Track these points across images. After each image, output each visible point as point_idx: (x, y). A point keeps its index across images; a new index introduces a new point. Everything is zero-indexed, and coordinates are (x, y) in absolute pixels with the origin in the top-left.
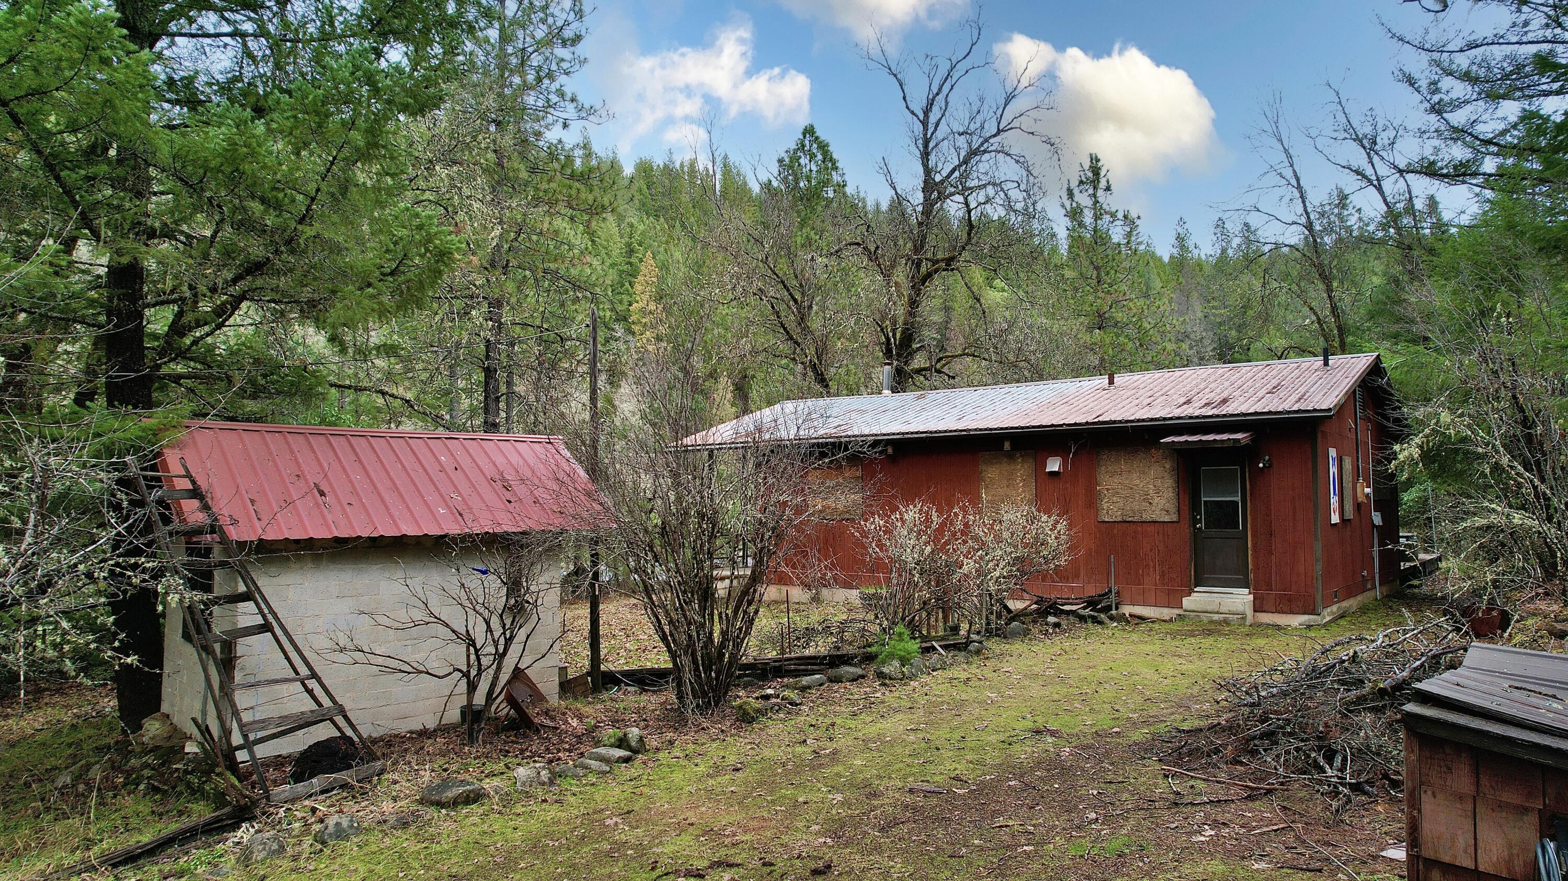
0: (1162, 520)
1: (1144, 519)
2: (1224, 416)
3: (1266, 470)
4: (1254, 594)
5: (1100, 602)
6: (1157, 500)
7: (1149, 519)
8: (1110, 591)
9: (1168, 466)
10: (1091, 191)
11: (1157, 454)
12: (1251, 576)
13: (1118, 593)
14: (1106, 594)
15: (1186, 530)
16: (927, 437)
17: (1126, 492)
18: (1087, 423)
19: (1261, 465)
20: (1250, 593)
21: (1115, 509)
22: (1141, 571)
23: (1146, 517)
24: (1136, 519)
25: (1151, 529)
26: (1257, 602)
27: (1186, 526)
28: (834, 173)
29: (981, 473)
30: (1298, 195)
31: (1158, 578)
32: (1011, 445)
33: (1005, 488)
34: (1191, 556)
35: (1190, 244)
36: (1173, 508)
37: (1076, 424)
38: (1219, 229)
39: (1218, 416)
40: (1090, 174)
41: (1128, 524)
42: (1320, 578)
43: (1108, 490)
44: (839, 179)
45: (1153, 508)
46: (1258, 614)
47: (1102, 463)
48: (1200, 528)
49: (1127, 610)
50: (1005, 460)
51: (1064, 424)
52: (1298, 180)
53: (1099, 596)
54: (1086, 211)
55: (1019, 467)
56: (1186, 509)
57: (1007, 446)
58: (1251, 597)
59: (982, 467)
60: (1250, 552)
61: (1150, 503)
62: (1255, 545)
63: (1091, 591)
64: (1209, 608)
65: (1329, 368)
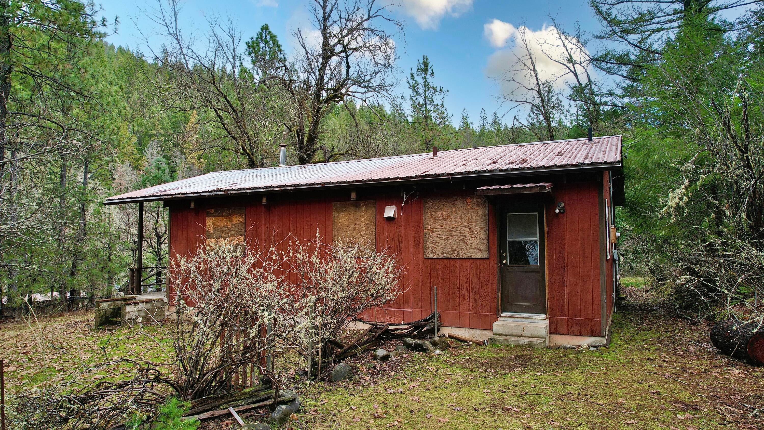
0: (475, 257)
1: (460, 256)
2: (529, 168)
3: (560, 215)
4: (550, 319)
5: (425, 326)
6: (471, 240)
7: (465, 256)
8: (433, 316)
9: (480, 212)
10: (423, 75)
11: (472, 202)
12: (548, 304)
13: (439, 317)
14: (430, 319)
15: (495, 264)
16: (291, 189)
17: (446, 234)
18: (416, 176)
19: (557, 211)
20: (547, 318)
21: (438, 248)
22: (458, 299)
23: (462, 254)
24: (454, 256)
25: (466, 264)
26: (553, 326)
27: (495, 262)
28: (279, 53)
29: (334, 219)
30: (534, 75)
31: (471, 305)
32: (357, 196)
33: (352, 231)
34: (498, 288)
35: (469, 121)
36: (483, 245)
37: (407, 177)
38: (482, 114)
39: (523, 169)
40: (423, 66)
41: (448, 261)
42: (605, 306)
43: (432, 232)
44: (282, 56)
45: (468, 247)
46: (553, 336)
47: (428, 210)
48: (505, 264)
49: (446, 331)
50: (352, 208)
51: (398, 178)
52: (534, 67)
53: (425, 321)
54: (420, 86)
55: (363, 214)
56: (495, 248)
57: (353, 196)
58: (548, 321)
59: (335, 214)
60: (547, 284)
61: (466, 243)
62: (550, 278)
63: (418, 317)
64: (515, 332)
65: (593, 143)
